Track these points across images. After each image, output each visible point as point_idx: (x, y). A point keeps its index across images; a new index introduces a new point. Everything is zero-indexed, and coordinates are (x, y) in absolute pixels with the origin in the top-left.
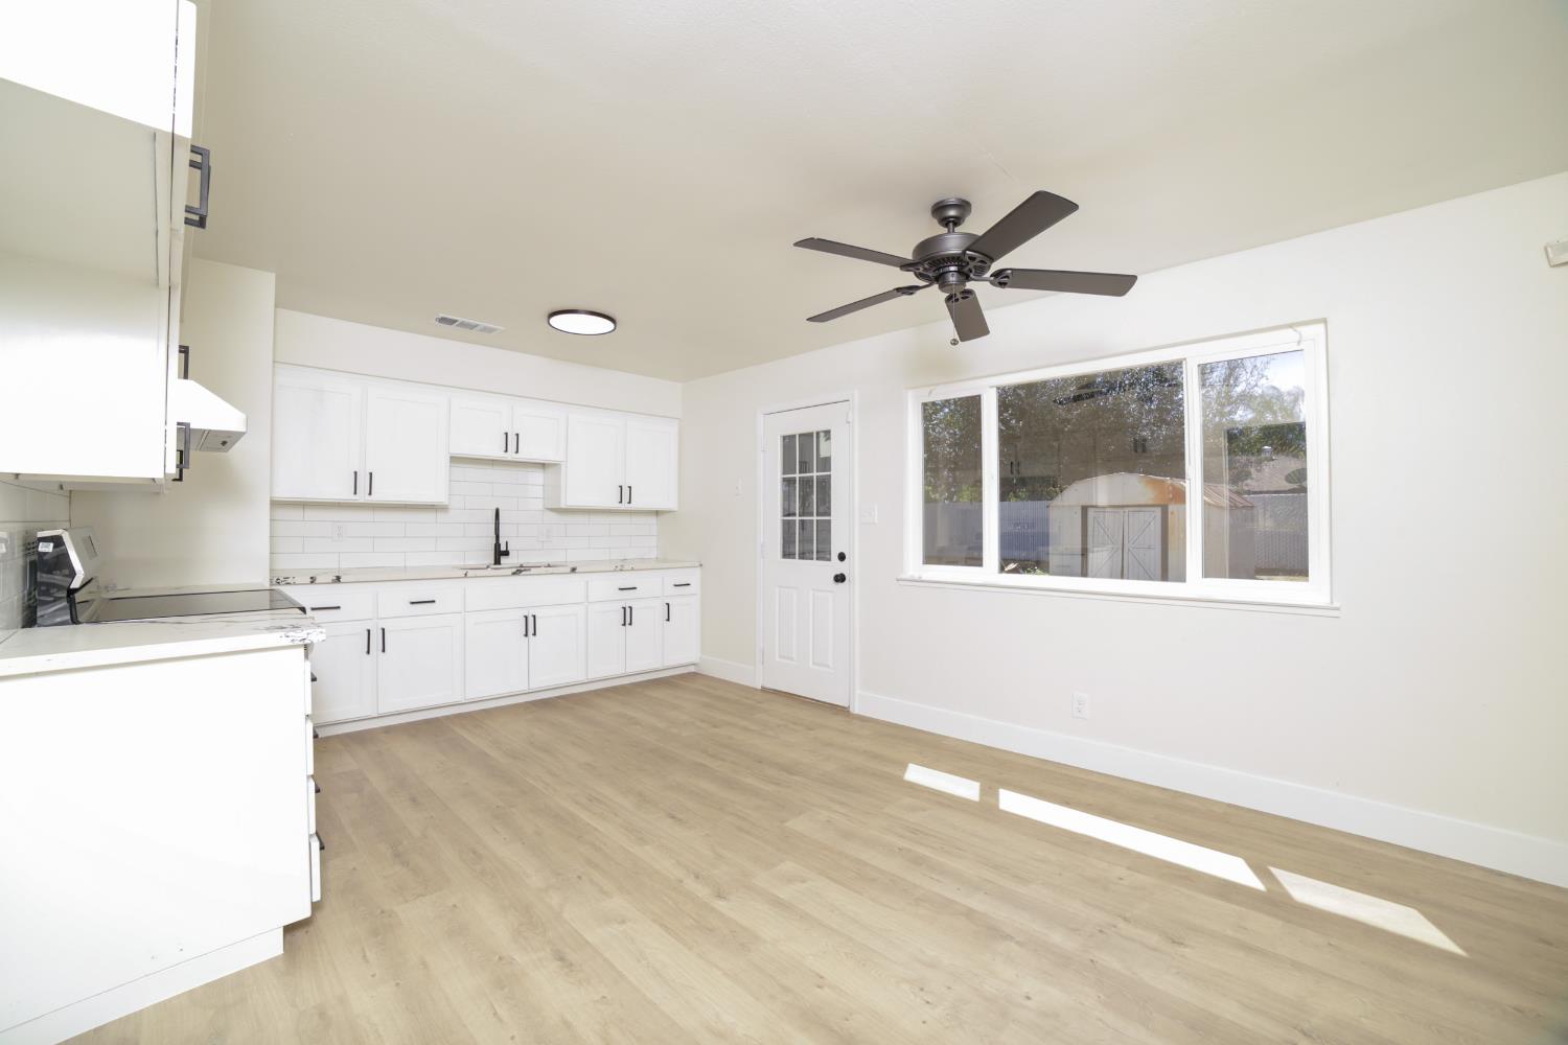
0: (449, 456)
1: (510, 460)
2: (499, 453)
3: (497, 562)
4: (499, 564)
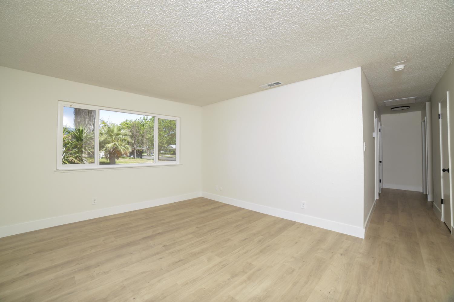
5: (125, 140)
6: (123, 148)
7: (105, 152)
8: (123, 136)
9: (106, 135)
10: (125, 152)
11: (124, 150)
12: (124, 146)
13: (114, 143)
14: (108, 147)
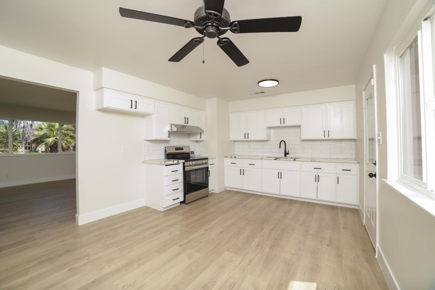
0: (266, 127)
1: (283, 127)
2: (279, 125)
3: (285, 156)
4: (286, 157)
5: (68, 135)
6: (66, 142)
7: (45, 146)
8: (65, 131)
9: (46, 130)
10: (67, 146)
11: (66, 144)
12: (67, 141)
13: (55, 138)
14: (48, 142)
